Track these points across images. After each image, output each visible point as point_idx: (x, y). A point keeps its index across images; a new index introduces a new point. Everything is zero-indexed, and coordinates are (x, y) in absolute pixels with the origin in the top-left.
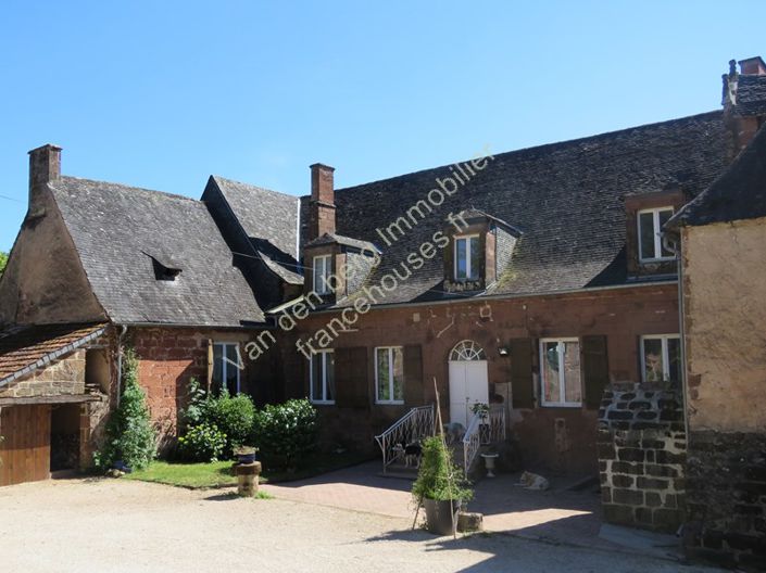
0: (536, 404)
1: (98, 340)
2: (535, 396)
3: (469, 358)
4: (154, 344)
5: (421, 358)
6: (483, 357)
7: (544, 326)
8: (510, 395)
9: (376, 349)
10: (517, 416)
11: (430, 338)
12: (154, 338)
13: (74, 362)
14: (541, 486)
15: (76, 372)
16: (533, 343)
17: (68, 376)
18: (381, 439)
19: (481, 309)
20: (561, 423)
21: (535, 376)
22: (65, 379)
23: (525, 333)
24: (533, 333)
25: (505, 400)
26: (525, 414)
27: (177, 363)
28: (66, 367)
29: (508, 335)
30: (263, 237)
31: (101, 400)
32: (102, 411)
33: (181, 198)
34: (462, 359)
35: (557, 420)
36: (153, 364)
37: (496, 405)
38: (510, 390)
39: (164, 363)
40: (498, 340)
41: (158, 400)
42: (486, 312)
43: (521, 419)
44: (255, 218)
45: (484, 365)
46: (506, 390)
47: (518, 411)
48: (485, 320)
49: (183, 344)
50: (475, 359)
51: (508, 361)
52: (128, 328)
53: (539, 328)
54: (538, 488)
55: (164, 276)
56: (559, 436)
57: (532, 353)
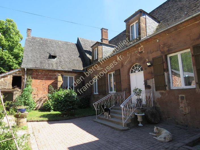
0: (167, 88)
1: (17, 73)
2: (167, 84)
3: (137, 71)
4: (40, 75)
5: (120, 74)
6: (142, 70)
7: (169, 47)
8: (154, 85)
9: (109, 74)
10: (158, 95)
11: (122, 65)
12: (40, 73)
13: (8, 79)
14: (165, 138)
15: (8, 82)
16: (164, 57)
17: (5, 83)
18: (95, 105)
19: (139, 48)
20: (182, 98)
21: (166, 74)
22: (4, 84)
23: (159, 54)
24: (163, 52)
25: (152, 87)
26: (162, 94)
27: (49, 81)
28: (4, 80)
29: (151, 56)
30: (89, 50)
31: (18, 91)
32: (18, 94)
33: (68, 42)
34: (134, 72)
35: (180, 96)
36: (39, 81)
37: (148, 90)
38: (154, 82)
39: (43, 81)
40: (147, 60)
41: (41, 92)
42: (141, 49)
43: (160, 96)
44: (88, 46)
45: (142, 73)
46: (152, 82)
47: (159, 92)
48: (141, 52)
49: (51, 75)
50: (139, 71)
51: (152, 68)
52: (27, 69)
53: (166, 49)
54: (163, 139)
55: (52, 58)
56: (181, 105)
57: (163, 62)
